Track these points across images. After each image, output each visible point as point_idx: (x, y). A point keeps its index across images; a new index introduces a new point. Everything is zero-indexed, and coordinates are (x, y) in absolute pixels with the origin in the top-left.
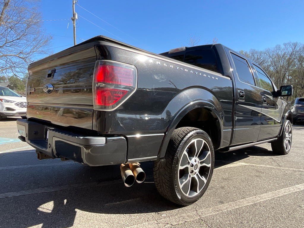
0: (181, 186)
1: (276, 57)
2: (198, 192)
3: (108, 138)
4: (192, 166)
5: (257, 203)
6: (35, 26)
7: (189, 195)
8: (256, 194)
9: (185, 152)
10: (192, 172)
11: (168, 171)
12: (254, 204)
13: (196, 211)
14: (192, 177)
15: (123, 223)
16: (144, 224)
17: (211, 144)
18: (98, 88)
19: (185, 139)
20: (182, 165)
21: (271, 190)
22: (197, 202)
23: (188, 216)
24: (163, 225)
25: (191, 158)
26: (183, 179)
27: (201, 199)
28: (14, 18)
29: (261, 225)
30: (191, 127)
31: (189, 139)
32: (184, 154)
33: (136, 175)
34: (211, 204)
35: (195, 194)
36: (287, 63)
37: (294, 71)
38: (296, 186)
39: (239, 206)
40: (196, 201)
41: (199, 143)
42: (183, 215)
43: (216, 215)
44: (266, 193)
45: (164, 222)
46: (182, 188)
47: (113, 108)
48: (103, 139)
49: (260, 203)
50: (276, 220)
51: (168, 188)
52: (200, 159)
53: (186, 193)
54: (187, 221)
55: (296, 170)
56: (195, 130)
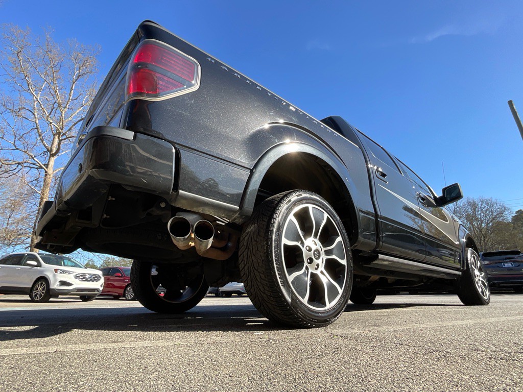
0: (290, 279)
2: (328, 305)
7: (308, 303)
9: (292, 217)
25: (307, 235)
32: (291, 220)
46: (293, 284)
48: (129, 133)
52: (324, 245)
53: (303, 297)
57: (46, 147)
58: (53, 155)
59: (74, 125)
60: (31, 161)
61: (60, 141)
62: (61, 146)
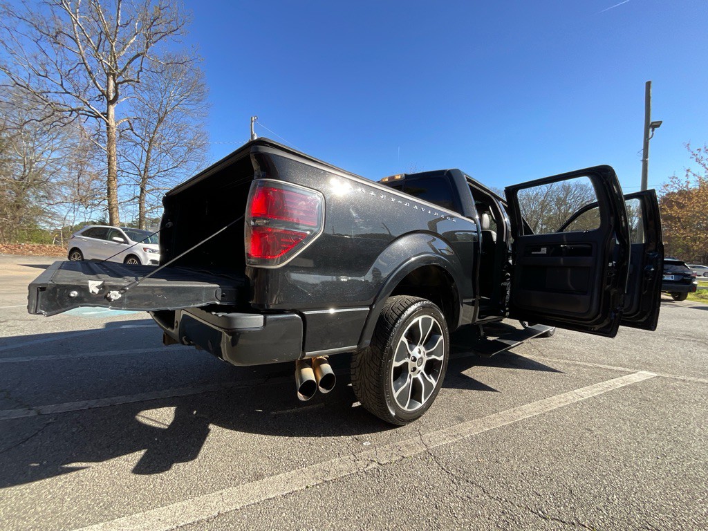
0: (396, 395)
1: (525, 198)
2: (424, 401)
3: (269, 317)
4: (415, 360)
5: (518, 422)
6: (199, 151)
7: (408, 408)
8: (515, 404)
9: (403, 339)
10: (414, 369)
11: (375, 370)
12: (514, 424)
13: (419, 437)
14: (414, 379)
15: (297, 459)
16: (333, 461)
17: (445, 324)
18: (254, 227)
19: (404, 316)
20: (397, 360)
21: (537, 397)
22: (420, 419)
23: (407, 446)
24: (365, 464)
25: (413, 346)
26: (398, 382)
27: (427, 413)
28: (171, 139)
29: (531, 467)
30: (412, 297)
31: (410, 317)
32: (402, 341)
33: (320, 378)
34: (443, 422)
35: (419, 405)
36: (540, 207)
37: (550, 218)
38: (575, 391)
39: (489, 427)
40: (420, 416)
41: (426, 322)
42: (398, 443)
43: (454, 444)
44: (530, 402)
45: (366, 458)
46: (398, 398)
47: (281, 262)
48: (258, 319)
49: (522, 421)
50: (555, 457)
51: (374, 397)
52: (427, 349)
53: (404, 406)
54: (405, 456)
55: (571, 362)
56: (420, 301)
57: (100, 91)
58: (111, 103)
59: (129, 63)
60: (86, 108)
61: (116, 85)
62: (119, 91)
